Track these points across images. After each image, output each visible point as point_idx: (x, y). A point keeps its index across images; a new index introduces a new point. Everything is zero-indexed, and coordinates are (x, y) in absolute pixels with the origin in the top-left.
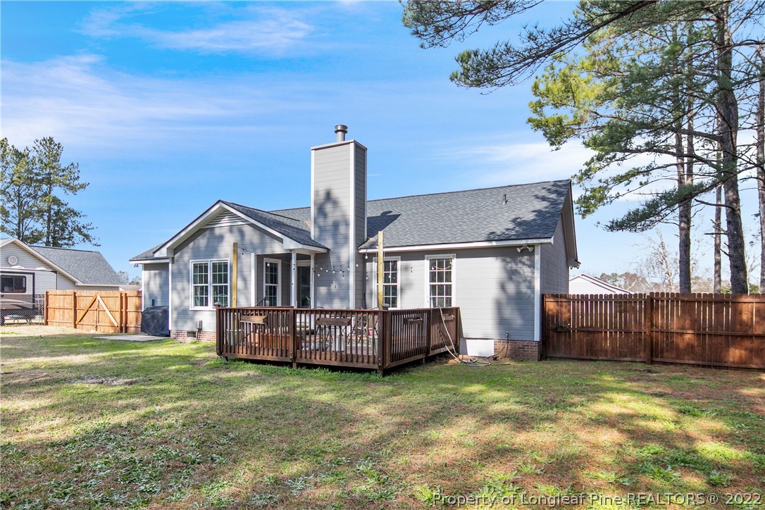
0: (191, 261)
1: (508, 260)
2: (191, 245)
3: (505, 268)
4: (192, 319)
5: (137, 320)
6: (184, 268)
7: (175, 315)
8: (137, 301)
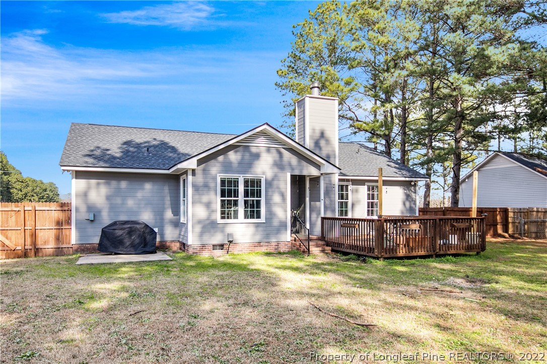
0: (219, 175)
1: (406, 188)
3: (405, 193)
5: (58, 239)
6: (211, 181)
7: (198, 229)
8: (60, 216)
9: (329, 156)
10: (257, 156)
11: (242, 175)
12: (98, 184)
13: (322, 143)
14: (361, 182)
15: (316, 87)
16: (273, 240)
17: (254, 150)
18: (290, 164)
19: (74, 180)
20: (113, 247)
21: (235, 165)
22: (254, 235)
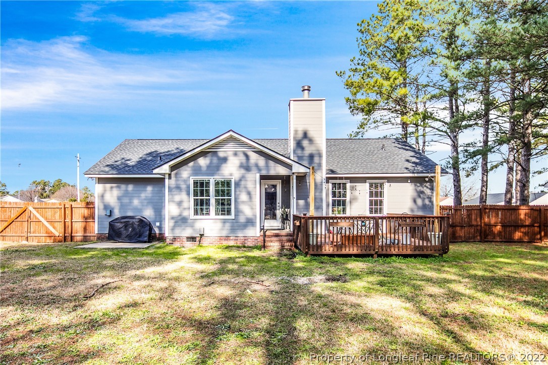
0: (191, 177)
1: (418, 185)
2: (191, 164)
3: (416, 190)
4: (192, 226)
5: (85, 229)
6: (182, 183)
7: (172, 223)
8: (86, 212)
9: (313, 155)
10: (225, 160)
11: (212, 177)
12: (112, 188)
13: (305, 143)
14: (363, 180)
15: (306, 90)
16: (240, 234)
17: (221, 155)
18: (257, 165)
19: (97, 184)
20: (117, 236)
21: (204, 169)
22: (222, 229)
